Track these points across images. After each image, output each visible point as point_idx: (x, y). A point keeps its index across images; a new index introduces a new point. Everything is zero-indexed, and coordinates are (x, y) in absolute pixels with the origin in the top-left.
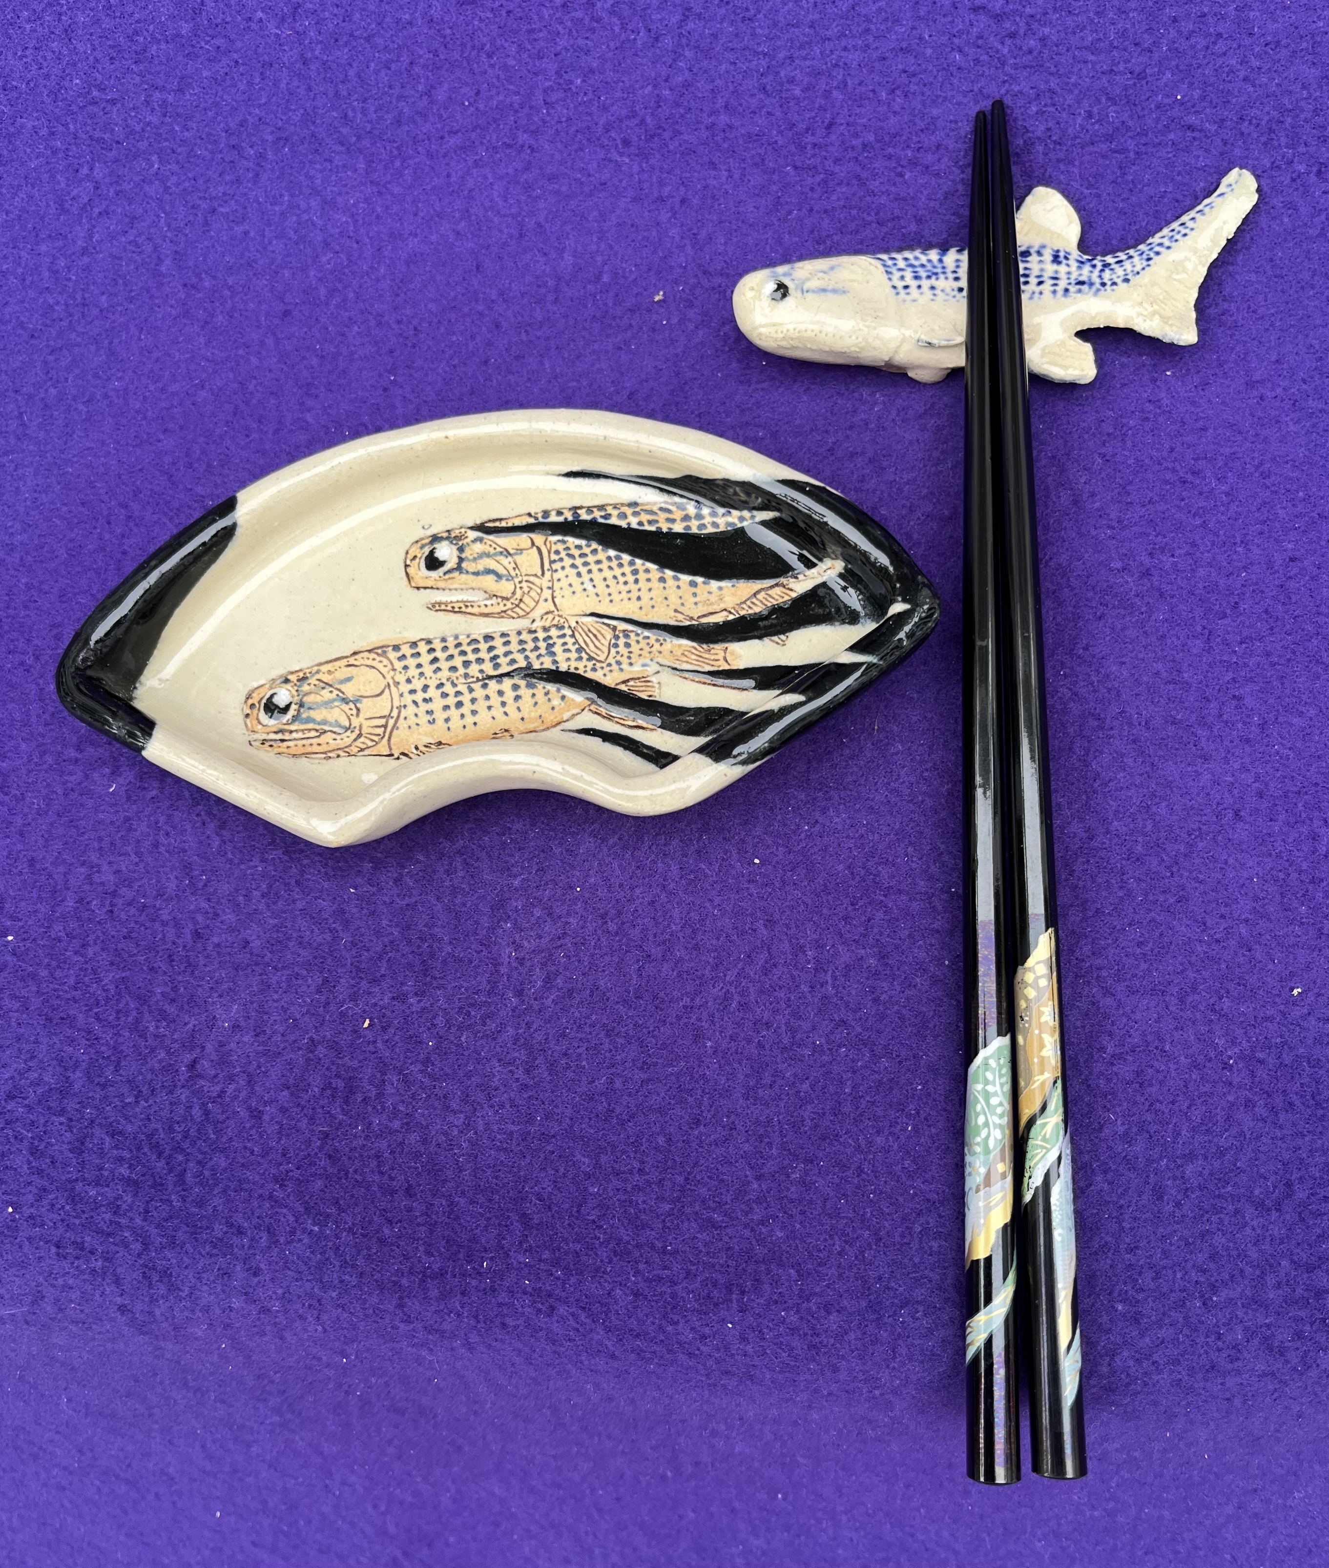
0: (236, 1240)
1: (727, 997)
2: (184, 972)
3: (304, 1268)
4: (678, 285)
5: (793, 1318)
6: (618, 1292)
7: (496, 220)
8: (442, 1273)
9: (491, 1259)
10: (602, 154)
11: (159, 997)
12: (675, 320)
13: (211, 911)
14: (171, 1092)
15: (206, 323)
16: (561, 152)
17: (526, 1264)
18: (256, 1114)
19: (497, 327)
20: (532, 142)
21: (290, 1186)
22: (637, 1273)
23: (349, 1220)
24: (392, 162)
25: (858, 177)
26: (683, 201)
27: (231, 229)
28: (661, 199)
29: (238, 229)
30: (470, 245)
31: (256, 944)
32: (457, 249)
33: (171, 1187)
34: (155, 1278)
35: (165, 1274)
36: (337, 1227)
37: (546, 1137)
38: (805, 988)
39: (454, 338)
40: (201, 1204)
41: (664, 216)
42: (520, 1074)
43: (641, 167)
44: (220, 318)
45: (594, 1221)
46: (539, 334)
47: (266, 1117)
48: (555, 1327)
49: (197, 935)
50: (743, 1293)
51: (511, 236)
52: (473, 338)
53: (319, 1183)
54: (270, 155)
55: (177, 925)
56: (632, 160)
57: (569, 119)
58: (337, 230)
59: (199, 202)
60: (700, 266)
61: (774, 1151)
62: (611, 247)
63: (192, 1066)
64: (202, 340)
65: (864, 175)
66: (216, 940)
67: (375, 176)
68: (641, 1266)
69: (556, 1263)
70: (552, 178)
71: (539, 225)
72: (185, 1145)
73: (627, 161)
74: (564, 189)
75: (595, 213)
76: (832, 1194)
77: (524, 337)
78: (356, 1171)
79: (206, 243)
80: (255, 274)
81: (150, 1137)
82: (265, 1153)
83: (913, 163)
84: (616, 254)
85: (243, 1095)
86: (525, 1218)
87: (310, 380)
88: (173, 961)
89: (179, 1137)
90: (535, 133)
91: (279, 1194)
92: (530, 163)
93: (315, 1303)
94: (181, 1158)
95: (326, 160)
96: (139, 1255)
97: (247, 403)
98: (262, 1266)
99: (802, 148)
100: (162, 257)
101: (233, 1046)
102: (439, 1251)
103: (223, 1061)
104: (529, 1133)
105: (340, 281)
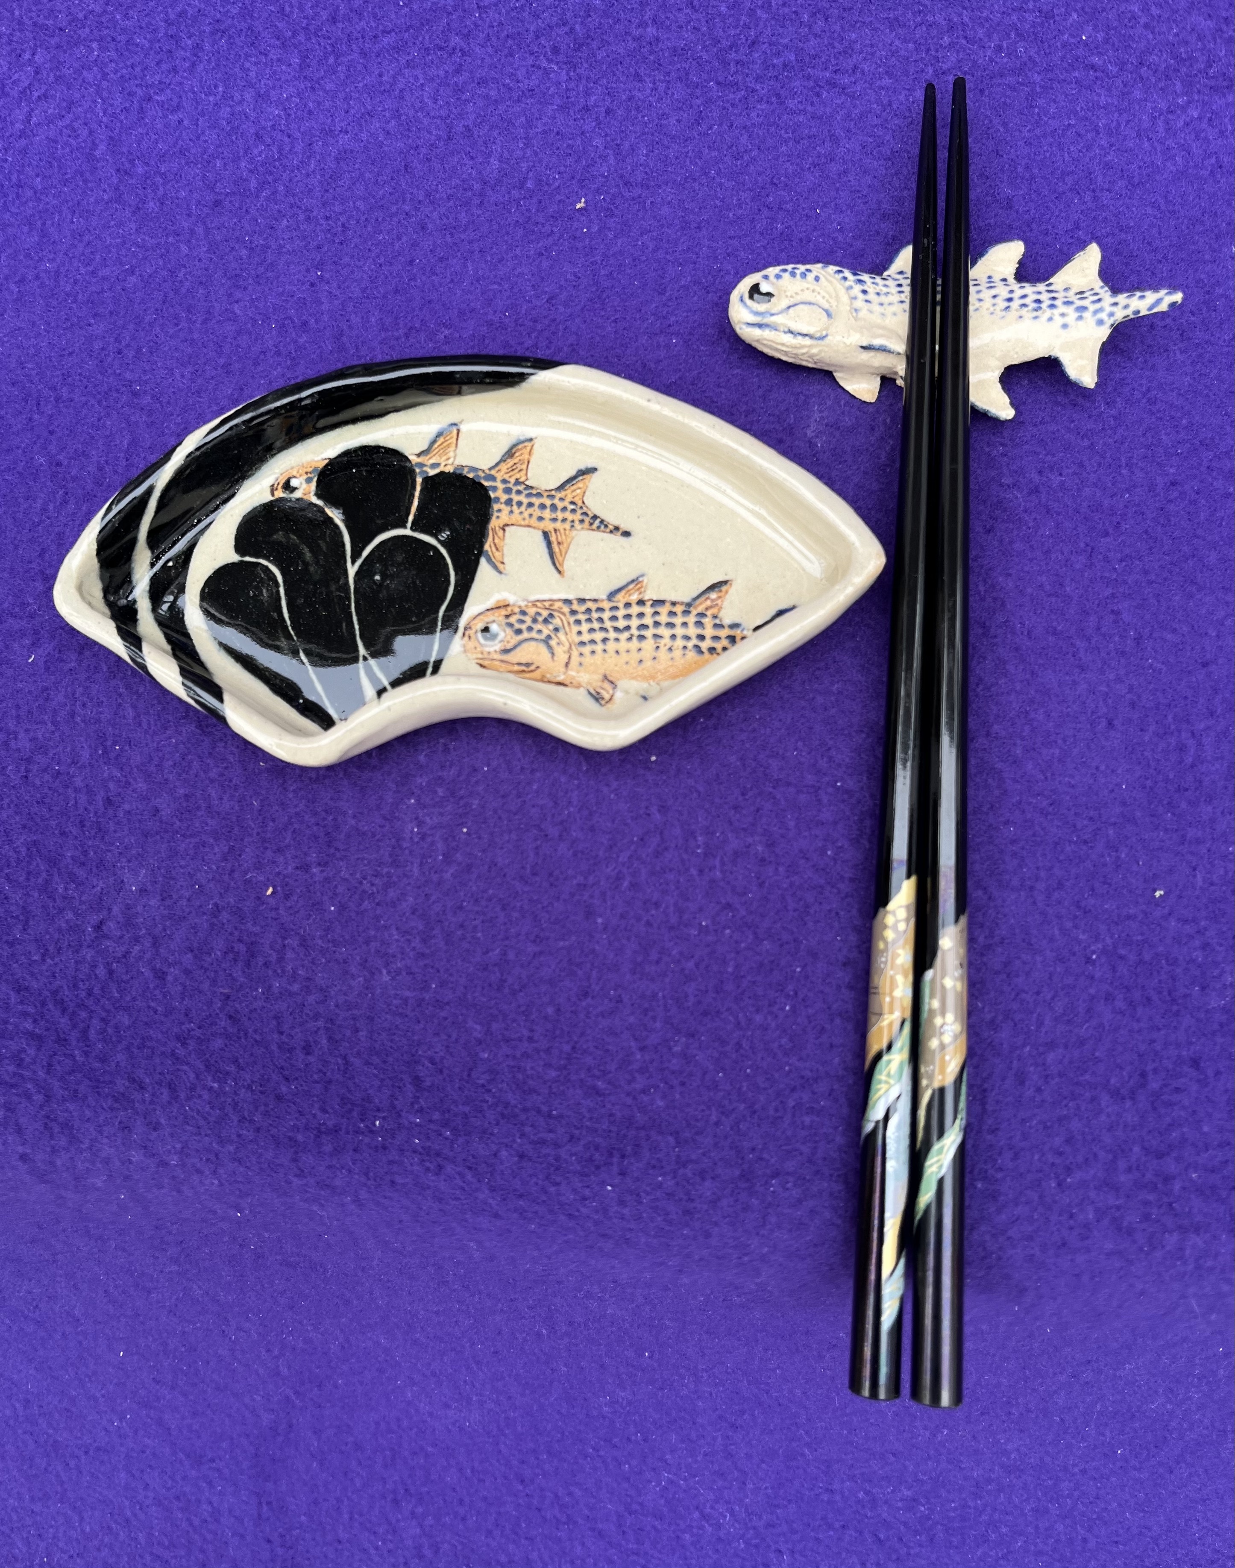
0: (137, 1096)
1: (619, 878)
2: (95, 837)
3: (202, 1122)
4: (600, 194)
5: (670, 1183)
6: (504, 1153)
7: (426, 121)
8: (336, 1130)
9: (384, 1118)
10: (530, 61)
11: (69, 861)
12: (595, 229)
13: (124, 780)
14: (77, 952)
15: (138, 209)
16: (490, 56)
17: (417, 1125)
18: (161, 975)
19: (423, 228)
20: (463, 45)
21: (192, 1044)
22: (523, 1135)
23: (248, 1077)
24: (326, 58)
25: (778, 96)
26: (608, 111)
27: (166, 117)
28: (586, 109)
29: (174, 118)
30: (400, 144)
31: (165, 813)
32: (386, 149)
33: (74, 1043)
34: (56, 1129)
35: (66, 1126)
36: (236, 1084)
37: (439, 1004)
38: (694, 872)
39: (381, 237)
40: (103, 1060)
41: (589, 125)
42: (416, 943)
43: (568, 74)
44: (151, 204)
45: (483, 1086)
46: (463, 237)
47: (170, 978)
48: (442, 1186)
49: (108, 802)
50: (623, 1156)
51: (439, 138)
52: (399, 238)
53: (218, 1043)
54: (207, 47)
55: (90, 791)
56: (560, 68)
57: (501, 24)
58: (270, 124)
59: (134, 89)
60: (622, 176)
61: (658, 1025)
62: (536, 154)
63: (98, 927)
64: (133, 226)
65: (783, 92)
66: (127, 807)
67: (308, 72)
68: (527, 1129)
69: (446, 1124)
70: (482, 82)
71: (467, 128)
72: (90, 1002)
73: (555, 68)
74: (492, 93)
75: (523, 119)
76: (711, 1067)
77: (448, 239)
78: (255, 1031)
79: (140, 130)
80: (187, 163)
81: (55, 993)
82: (169, 1011)
83: (832, 84)
84: (540, 161)
85: (148, 955)
86: (417, 1081)
87: (238, 272)
88: (83, 826)
89: (83, 994)
90: (466, 37)
91: (181, 1052)
92: (460, 65)
93: (213, 1158)
94: (84, 1014)
95: (261, 53)
96: (41, 1107)
97: (177, 291)
98: (163, 1121)
99: (725, 63)
100: (97, 141)
101: (139, 909)
102: (333, 1108)
103: (129, 922)
104: (423, 1000)
105: (271, 173)
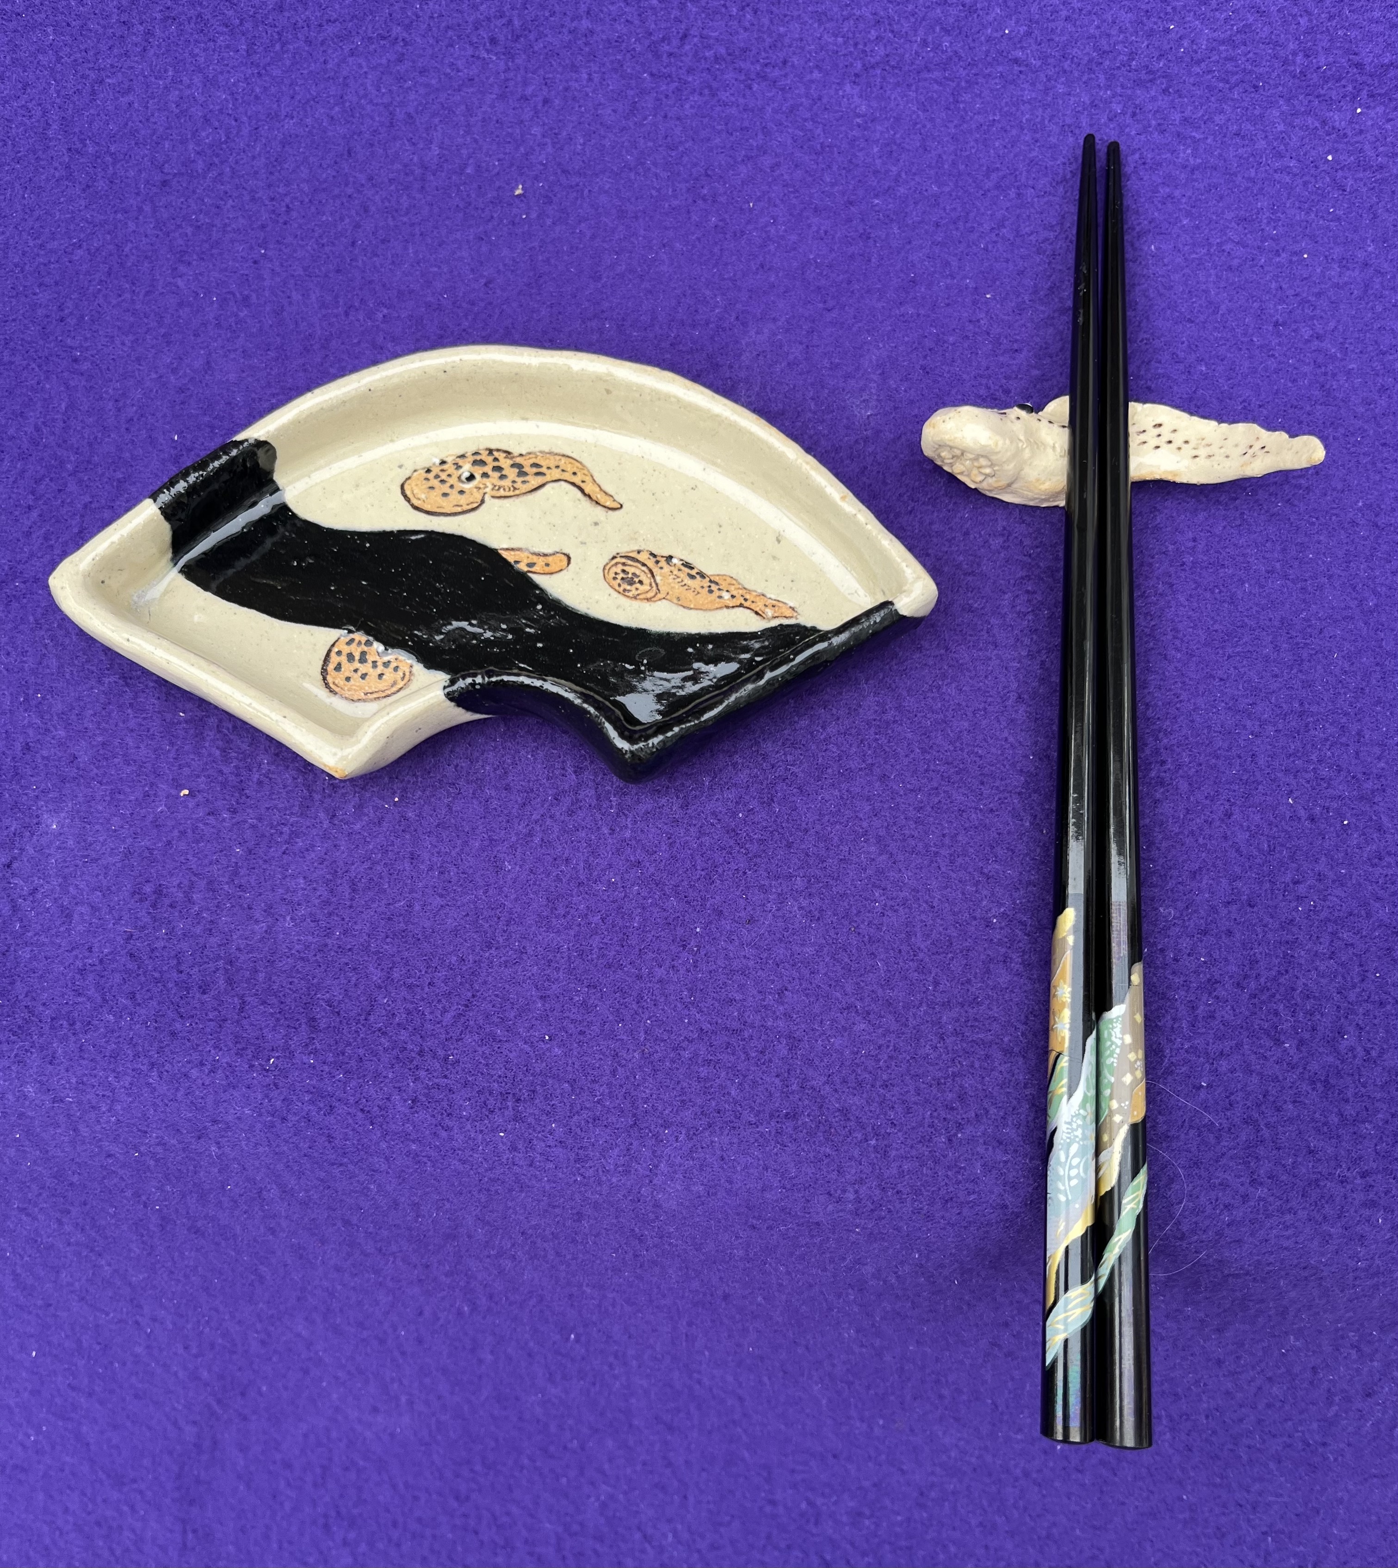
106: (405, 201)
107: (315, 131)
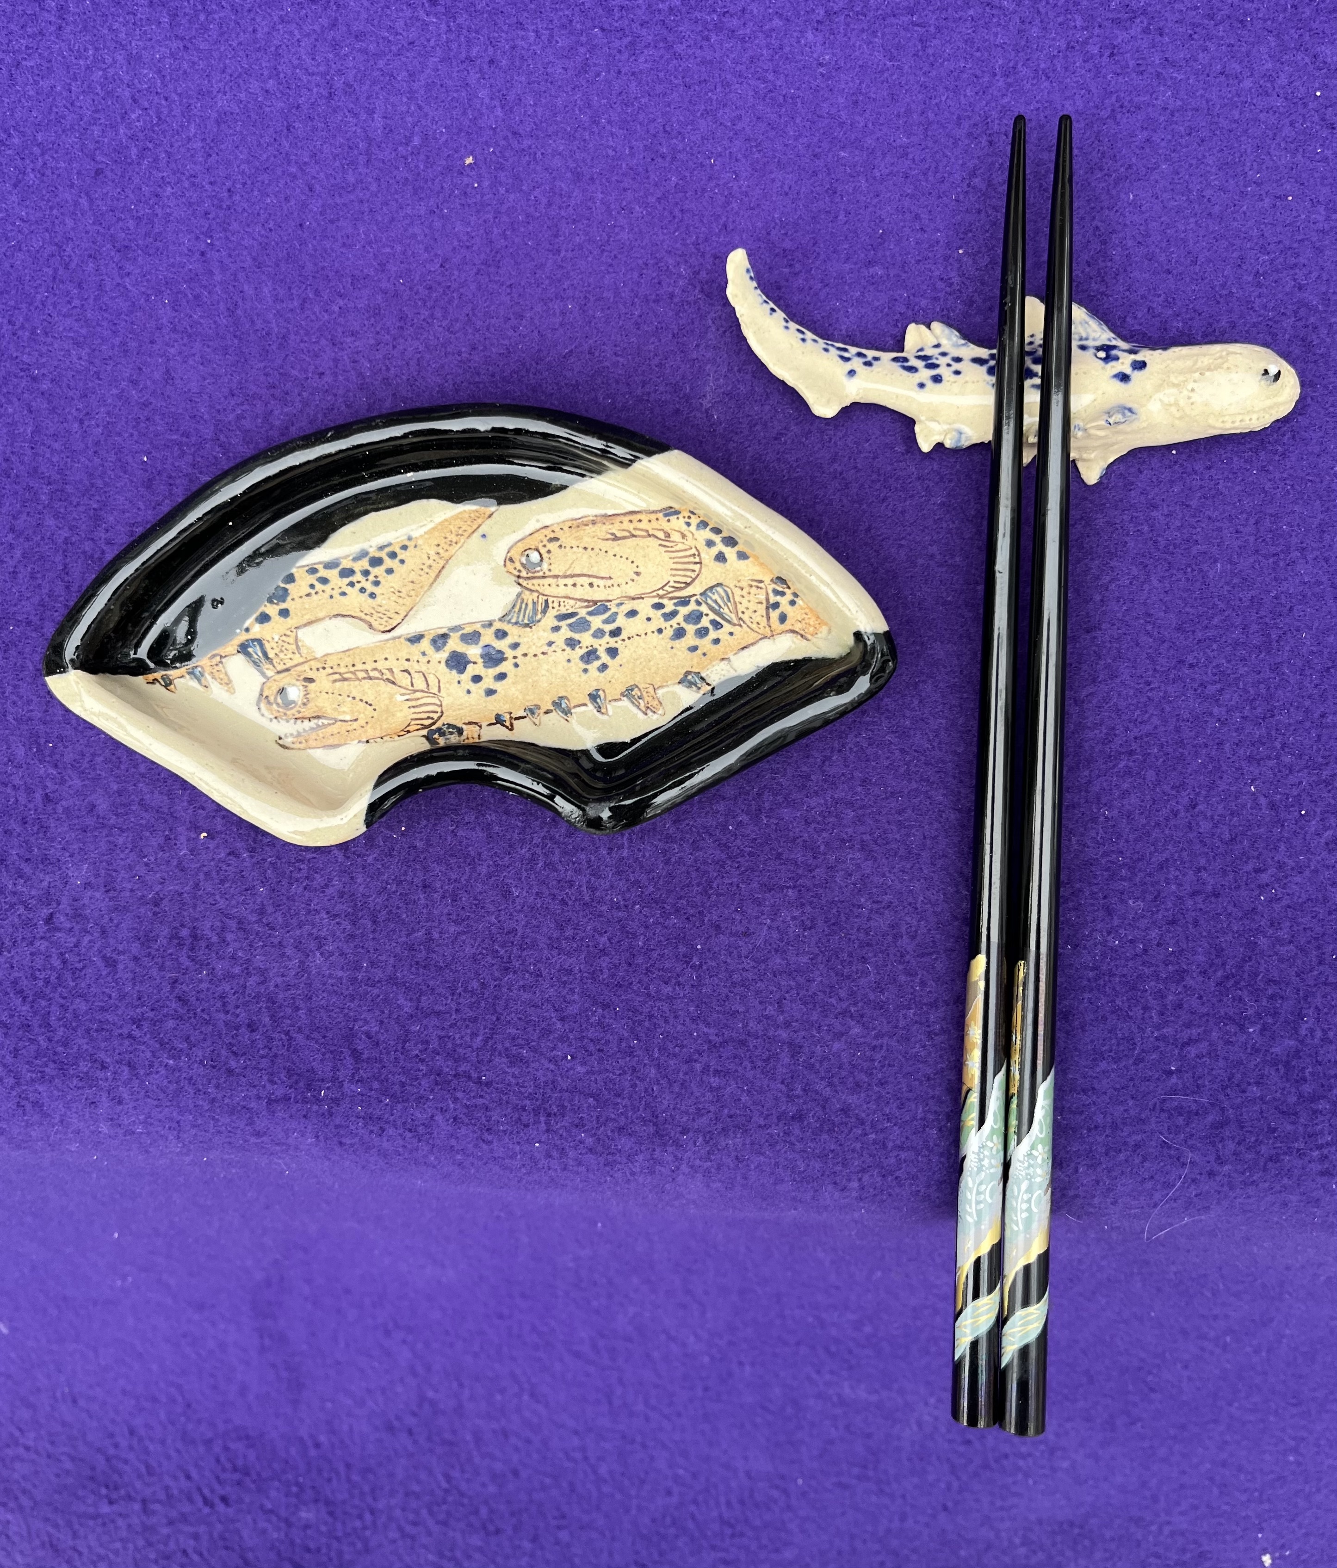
106: (351, 179)
107: (250, 106)
